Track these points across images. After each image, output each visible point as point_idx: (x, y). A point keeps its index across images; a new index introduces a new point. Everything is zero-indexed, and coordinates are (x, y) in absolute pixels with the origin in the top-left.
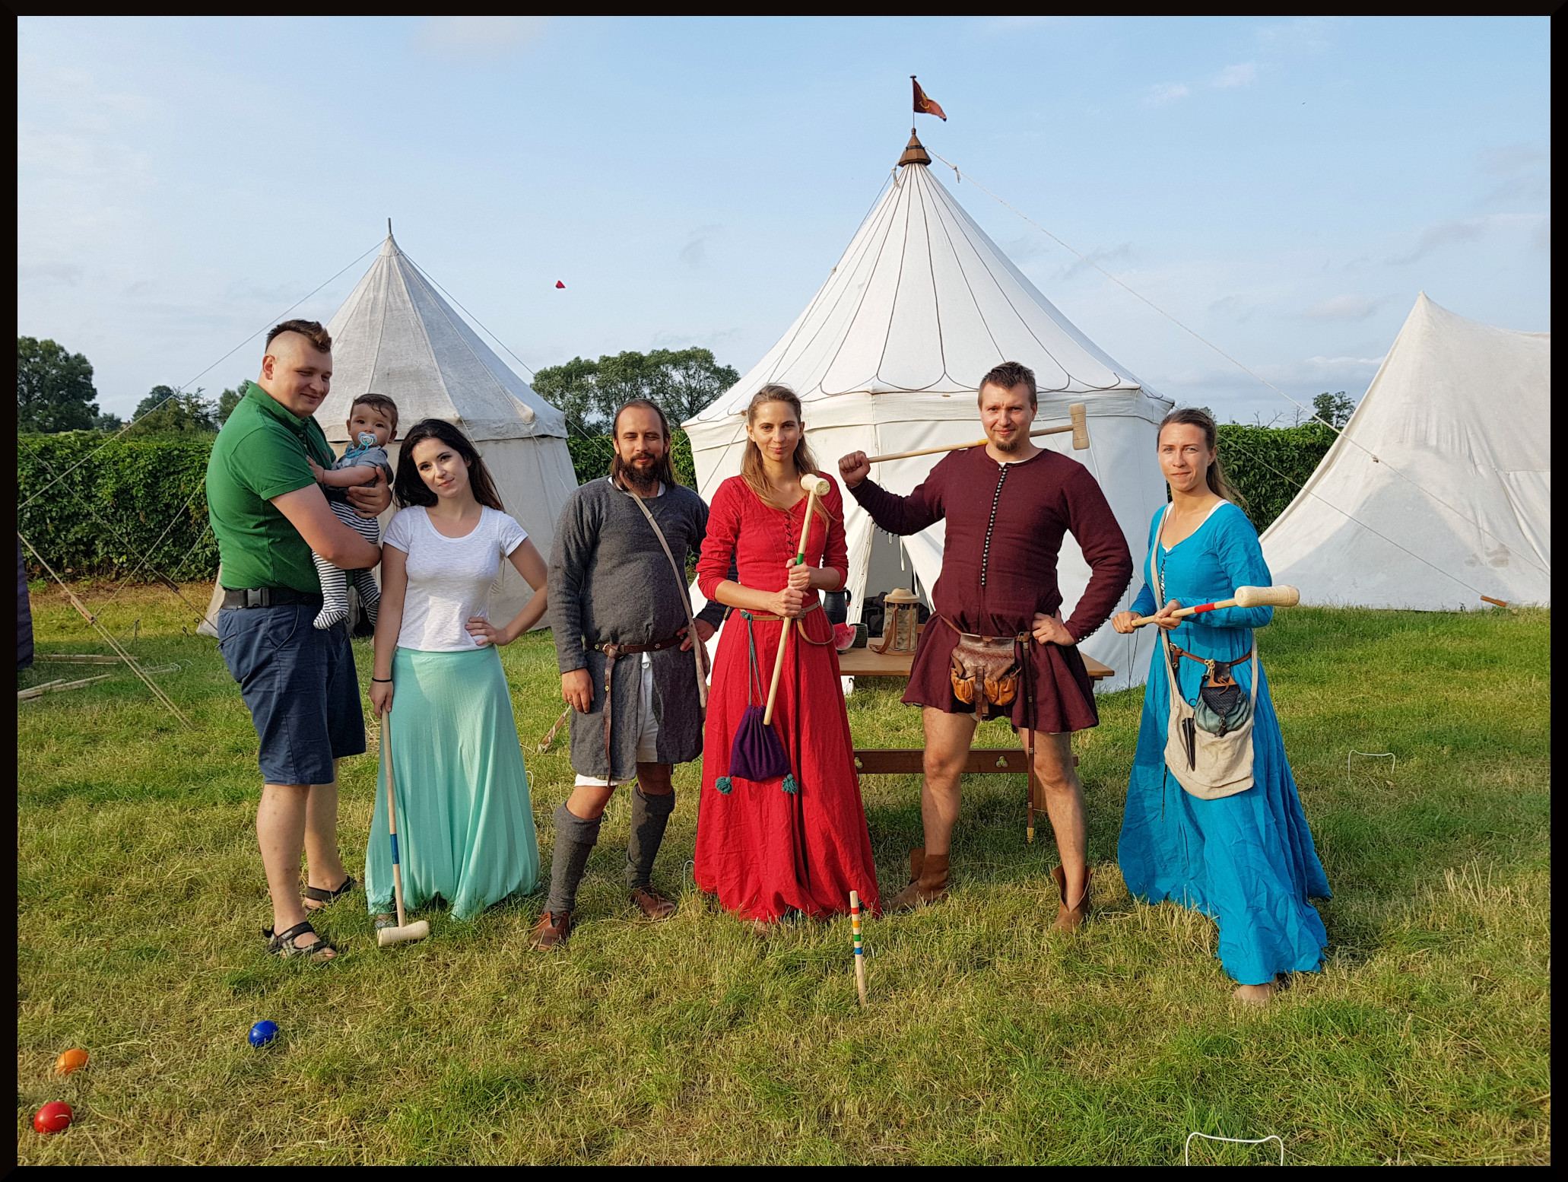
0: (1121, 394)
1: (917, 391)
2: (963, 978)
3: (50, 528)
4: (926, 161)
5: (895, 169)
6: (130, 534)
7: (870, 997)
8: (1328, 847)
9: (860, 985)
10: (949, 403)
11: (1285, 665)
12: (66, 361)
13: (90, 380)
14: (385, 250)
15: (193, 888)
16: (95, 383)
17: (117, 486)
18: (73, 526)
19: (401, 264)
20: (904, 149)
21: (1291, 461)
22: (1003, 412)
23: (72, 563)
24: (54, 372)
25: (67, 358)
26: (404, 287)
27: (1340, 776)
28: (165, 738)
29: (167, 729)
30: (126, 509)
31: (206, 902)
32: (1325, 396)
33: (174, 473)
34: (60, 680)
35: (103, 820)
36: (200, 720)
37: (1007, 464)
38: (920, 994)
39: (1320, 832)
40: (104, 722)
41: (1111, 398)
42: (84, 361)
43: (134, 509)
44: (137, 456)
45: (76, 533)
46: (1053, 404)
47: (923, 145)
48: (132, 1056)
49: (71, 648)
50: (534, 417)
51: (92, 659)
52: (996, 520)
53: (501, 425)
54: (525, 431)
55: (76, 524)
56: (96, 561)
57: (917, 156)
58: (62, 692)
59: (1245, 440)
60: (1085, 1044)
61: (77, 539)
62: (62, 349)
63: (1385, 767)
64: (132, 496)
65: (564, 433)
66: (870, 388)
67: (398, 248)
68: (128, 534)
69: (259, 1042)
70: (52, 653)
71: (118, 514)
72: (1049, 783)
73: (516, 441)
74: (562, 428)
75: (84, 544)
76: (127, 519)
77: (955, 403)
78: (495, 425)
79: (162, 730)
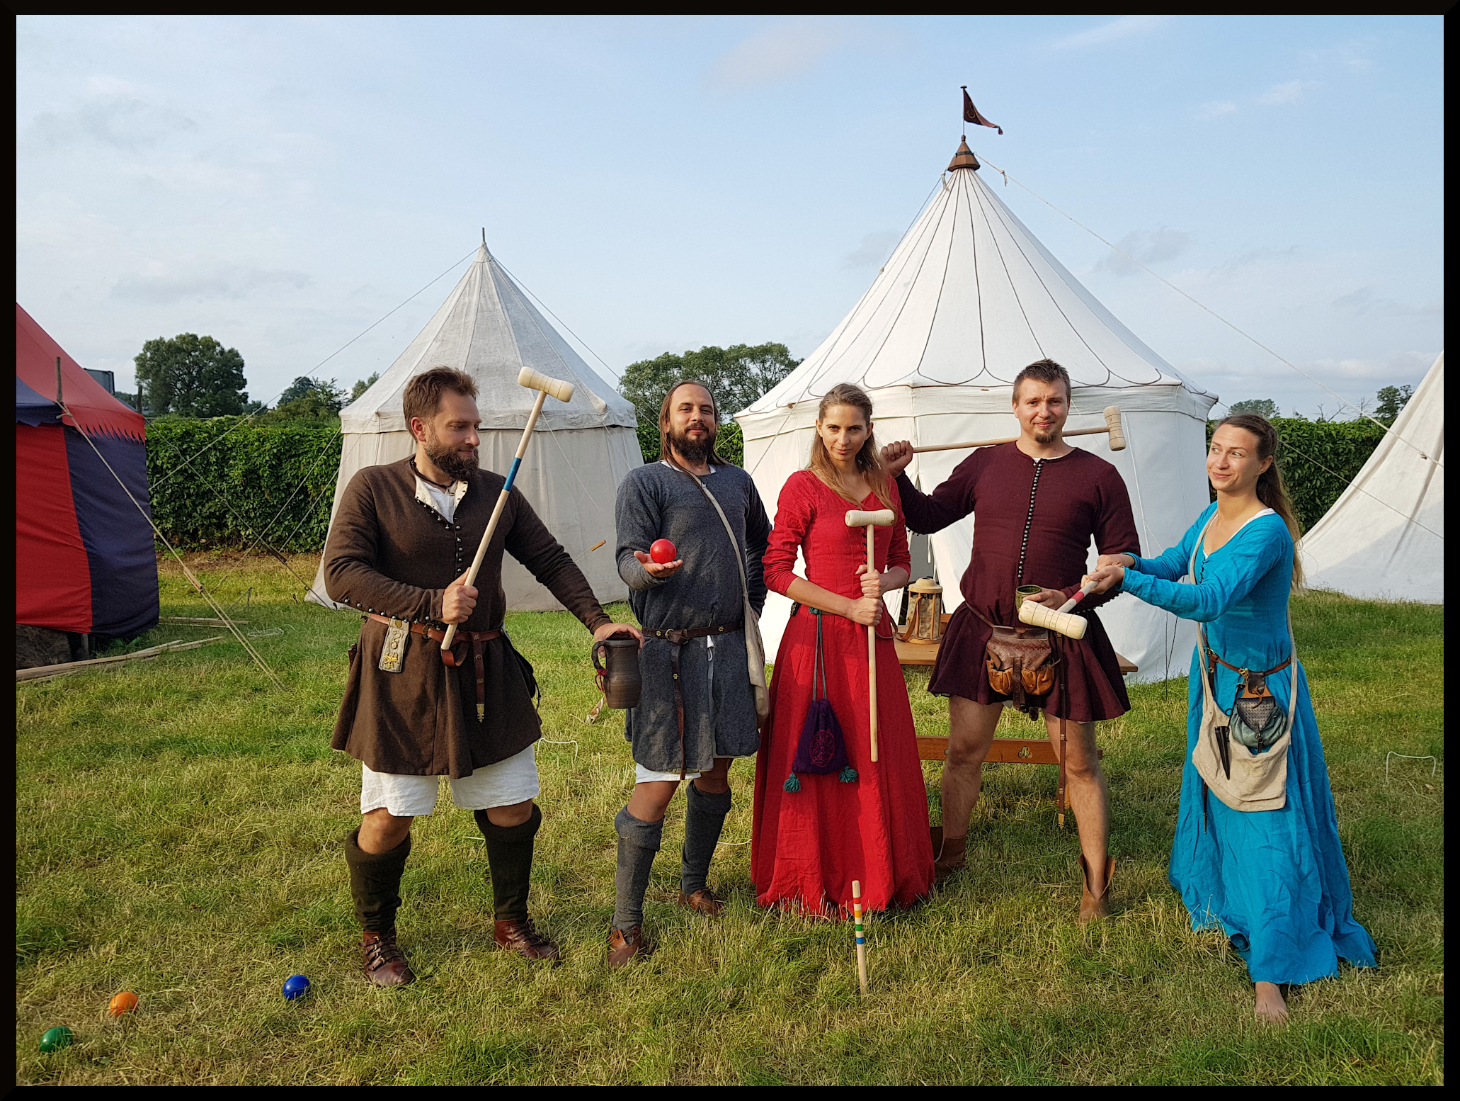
0: (1162, 389)
1: (956, 385)
2: (966, 973)
3: (188, 502)
4: (975, 166)
5: (945, 174)
6: (255, 509)
7: (870, 987)
8: (1358, 853)
9: (862, 974)
10: (988, 396)
11: (1330, 660)
12: (221, 355)
13: (241, 372)
14: (478, 256)
15: (258, 841)
16: (245, 375)
17: (246, 467)
18: (207, 502)
19: (492, 269)
20: (953, 155)
21: (1347, 454)
22: (1043, 405)
23: (206, 534)
24: (211, 364)
25: (222, 352)
26: (494, 290)
27: (1378, 777)
28: (258, 697)
29: (261, 689)
30: (253, 487)
31: (268, 856)
32: (1389, 389)
33: (294, 456)
34: (178, 641)
35: (192, 772)
36: (290, 682)
37: (1042, 460)
38: (921, 987)
39: (1350, 837)
40: (209, 681)
41: (1152, 394)
42: (237, 355)
43: (260, 488)
44: (263, 441)
45: (210, 507)
46: (1092, 399)
47: (973, 151)
48: (178, 1000)
49: (193, 612)
50: (606, 408)
51: (208, 622)
52: (1034, 513)
53: (576, 416)
54: (598, 421)
55: (211, 500)
56: (227, 533)
57: (966, 162)
58: (177, 652)
59: (1299, 433)
60: (1084, 1050)
61: (210, 513)
62: (219, 344)
63: (1425, 770)
64: (259, 475)
65: (634, 423)
66: (910, 382)
67: (490, 255)
68: (254, 509)
69: (290, 995)
70: (177, 615)
71: (246, 492)
72: (1074, 773)
73: (588, 431)
74: (633, 418)
75: (217, 518)
76: (254, 496)
77: (993, 397)
78: (571, 416)
79: (256, 690)
